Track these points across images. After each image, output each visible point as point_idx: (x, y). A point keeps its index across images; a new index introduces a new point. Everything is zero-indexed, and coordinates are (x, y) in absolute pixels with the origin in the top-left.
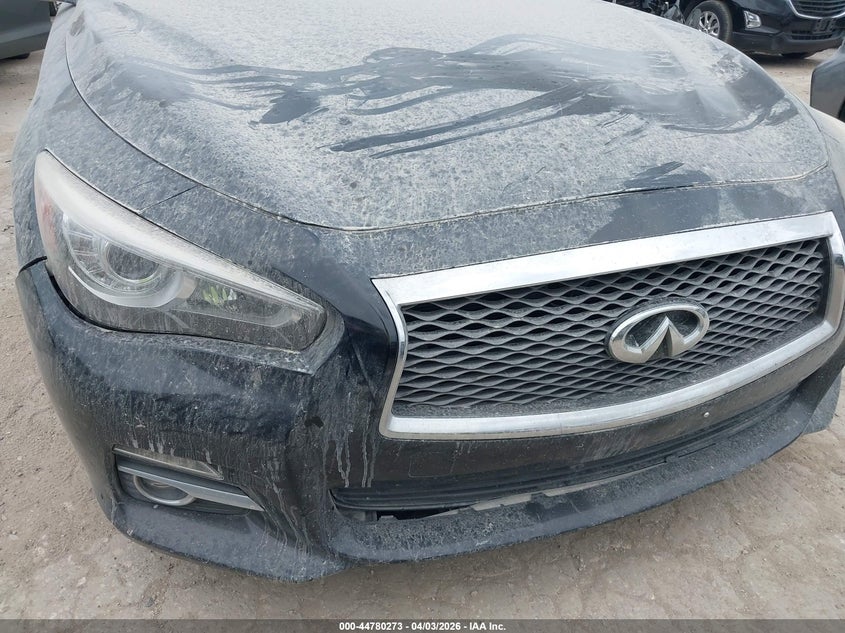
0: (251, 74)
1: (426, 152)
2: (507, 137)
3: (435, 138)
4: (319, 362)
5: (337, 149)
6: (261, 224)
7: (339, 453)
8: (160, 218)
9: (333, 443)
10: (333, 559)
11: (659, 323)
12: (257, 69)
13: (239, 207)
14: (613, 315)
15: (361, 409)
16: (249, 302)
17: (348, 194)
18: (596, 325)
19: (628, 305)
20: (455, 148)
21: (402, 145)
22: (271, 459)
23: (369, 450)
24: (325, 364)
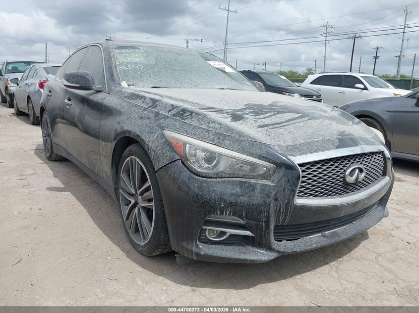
0: (217, 110)
1: (284, 127)
2: (301, 124)
3: (283, 124)
4: (276, 181)
5: (258, 127)
6: (253, 145)
7: (282, 210)
8: (221, 144)
9: (280, 207)
10: (274, 252)
11: (355, 171)
12: (218, 109)
13: (245, 141)
14: (345, 168)
15: (290, 195)
16: (253, 166)
17: (269, 137)
18: (342, 171)
19: (348, 165)
20: (290, 126)
21: (276, 126)
22: (264, 212)
23: (291, 208)
24: (279, 181)
